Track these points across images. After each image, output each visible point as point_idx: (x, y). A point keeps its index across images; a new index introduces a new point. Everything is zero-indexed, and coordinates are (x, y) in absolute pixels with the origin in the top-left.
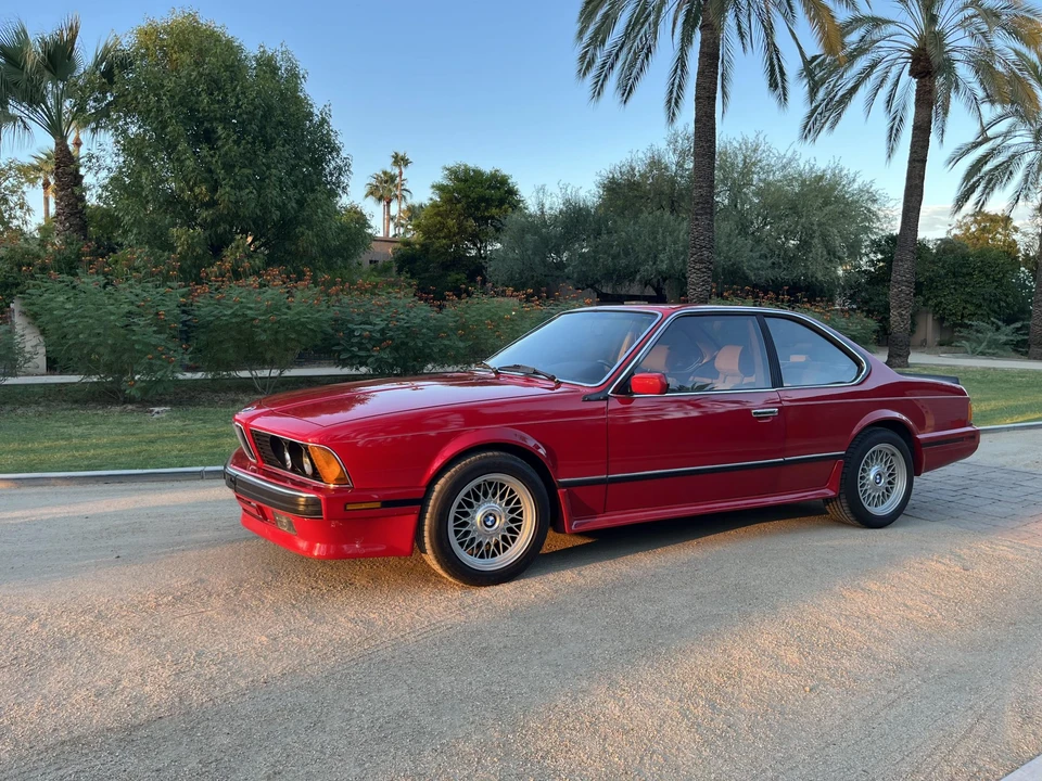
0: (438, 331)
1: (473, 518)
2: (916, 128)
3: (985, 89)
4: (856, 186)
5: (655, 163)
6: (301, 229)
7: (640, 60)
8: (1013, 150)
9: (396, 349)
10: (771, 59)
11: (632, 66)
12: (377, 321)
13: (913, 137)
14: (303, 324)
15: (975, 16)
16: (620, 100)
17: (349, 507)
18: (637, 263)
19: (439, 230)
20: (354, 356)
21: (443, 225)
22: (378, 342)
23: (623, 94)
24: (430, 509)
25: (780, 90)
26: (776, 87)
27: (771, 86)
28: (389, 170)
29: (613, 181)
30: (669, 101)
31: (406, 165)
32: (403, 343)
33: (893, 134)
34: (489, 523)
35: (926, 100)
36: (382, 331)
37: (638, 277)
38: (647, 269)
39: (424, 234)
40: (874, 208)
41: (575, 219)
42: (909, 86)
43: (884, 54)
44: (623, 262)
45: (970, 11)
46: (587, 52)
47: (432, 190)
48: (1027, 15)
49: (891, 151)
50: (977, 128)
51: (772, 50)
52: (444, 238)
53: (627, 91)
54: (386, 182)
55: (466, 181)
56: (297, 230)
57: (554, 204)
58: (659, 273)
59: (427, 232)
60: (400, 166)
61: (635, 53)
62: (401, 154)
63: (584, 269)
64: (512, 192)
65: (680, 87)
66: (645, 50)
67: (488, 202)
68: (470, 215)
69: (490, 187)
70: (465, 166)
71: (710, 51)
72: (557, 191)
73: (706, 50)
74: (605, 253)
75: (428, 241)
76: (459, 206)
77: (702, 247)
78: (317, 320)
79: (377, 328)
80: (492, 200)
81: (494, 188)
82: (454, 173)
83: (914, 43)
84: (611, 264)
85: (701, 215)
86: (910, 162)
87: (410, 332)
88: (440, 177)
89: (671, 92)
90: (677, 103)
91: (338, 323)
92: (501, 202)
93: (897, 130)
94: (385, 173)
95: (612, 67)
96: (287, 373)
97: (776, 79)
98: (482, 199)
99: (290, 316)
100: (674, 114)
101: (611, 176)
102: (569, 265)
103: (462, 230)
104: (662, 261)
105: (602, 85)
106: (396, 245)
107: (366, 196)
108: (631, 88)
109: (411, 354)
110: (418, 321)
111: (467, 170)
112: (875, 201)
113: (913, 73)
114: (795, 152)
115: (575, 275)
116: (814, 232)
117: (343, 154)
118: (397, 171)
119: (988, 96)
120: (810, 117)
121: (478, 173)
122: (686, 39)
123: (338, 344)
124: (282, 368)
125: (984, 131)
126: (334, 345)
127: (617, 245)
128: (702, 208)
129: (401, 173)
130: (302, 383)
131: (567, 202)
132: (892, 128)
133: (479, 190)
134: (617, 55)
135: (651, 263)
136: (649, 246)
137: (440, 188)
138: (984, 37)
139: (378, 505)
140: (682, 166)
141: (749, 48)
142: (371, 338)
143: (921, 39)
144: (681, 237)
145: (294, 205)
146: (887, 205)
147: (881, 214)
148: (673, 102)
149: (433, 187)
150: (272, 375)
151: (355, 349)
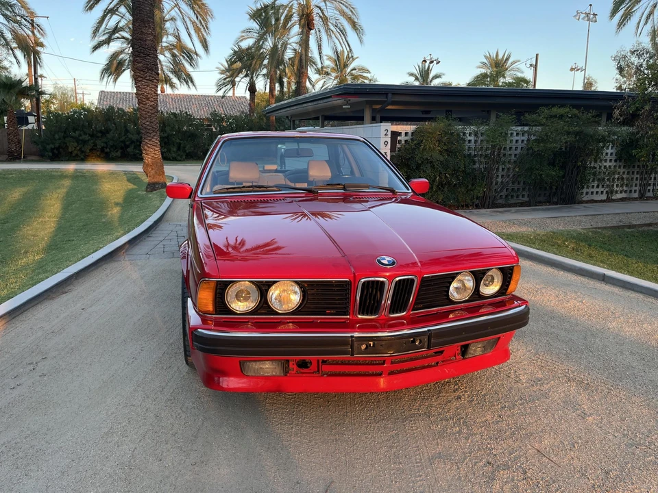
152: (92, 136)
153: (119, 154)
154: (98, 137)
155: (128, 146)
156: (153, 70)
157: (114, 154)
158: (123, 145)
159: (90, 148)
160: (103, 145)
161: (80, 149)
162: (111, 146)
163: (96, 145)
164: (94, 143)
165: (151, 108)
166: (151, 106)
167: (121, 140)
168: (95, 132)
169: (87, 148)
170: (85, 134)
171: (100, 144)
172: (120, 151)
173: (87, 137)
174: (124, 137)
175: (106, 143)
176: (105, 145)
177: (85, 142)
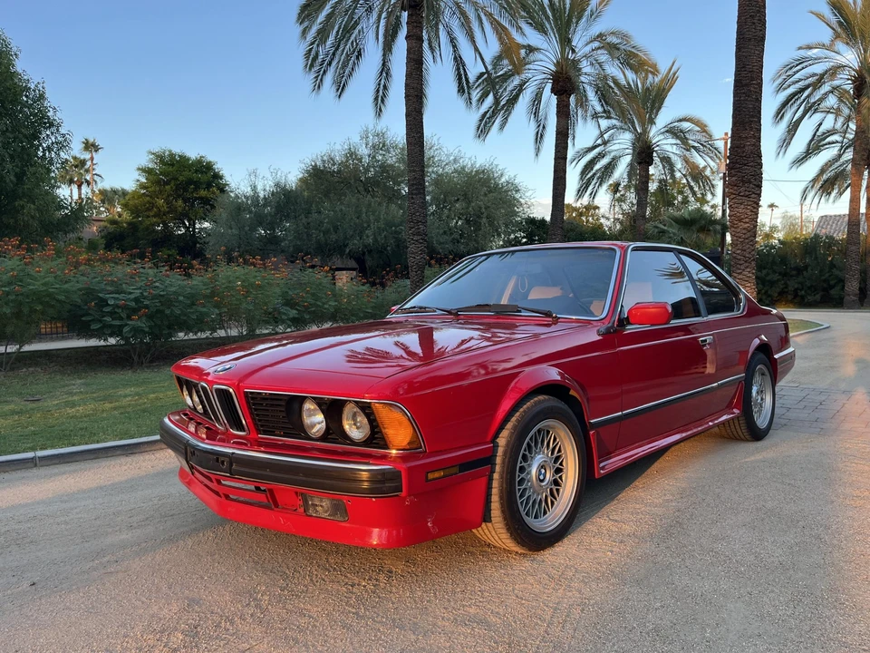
0: (193, 299)
1: (529, 473)
2: (558, 133)
3: (602, 105)
4: (503, 180)
5: (352, 154)
6: (21, 203)
7: (351, 62)
8: (613, 154)
9: (150, 317)
10: (458, 69)
11: (345, 65)
12: (130, 289)
13: (556, 140)
14: (50, 295)
15: (599, 48)
16: (335, 94)
17: (431, 476)
18: (346, 238)
19: (148, 209)
20: (106, 326)
21: (153, 205)
22: (135, 311)
23: (338, 90)
24: (498, 468)
25: (466, 95)
26: (464, 92)
27: (459, 91)
28: (78, 156)
29: (315, 168)
30: (376, 99)
31: (96, 151)
32: (158, 311)
33: (539, 138)
34: (542, 477)
35: (564, 113)
36: (136, 300)
37: (348, 251)
38: (355, 244)
39: (132, 213)
40: (517, 196)
41: (284, 201)
42: (550, 101)
43: (530, 76)
44: (334, 237)
45: (596, 44)
46: (311, 50)
47: (138, 173)
48: (633, 50)
49: (538, 151)
50: (597, 132)
51: (459, 62)
52: (154, 216)
53: (341, 88)
54: (76, 166)
55: (173, 165)
56: (17, 204)
57: (265, 186)
58: (365, 246)
59: (135, 211)
60: (90, 151)
61: (347, 55)
62: (91, 140)
63: (299, 243)
64: (217, 176)
65: (385, 87)
66: (356, 53)
67: (197, 185)
68: (179, 196)
69: (196, 171)
70: (170, 151)
71: (415, 57)
72: (268, 175)
73: (412, 56)
74: (316, 229)
75: (135, 220)
76: (168, 187)
77: (418, 222)
78: (66, 291)
79: (132, 296)
80: (201, 183)
81: (202, 172)
82: (160, 158)
83: (553, 68)
84: (323, 239)
85: (416, 194)
86: (555, 159)
87: (167, 301)
88: (146, 161)
89: (378, 91)
90: (383, 101)
91: (89, 293)
92: (209, 186)
93: (542, 136)
95: (330, 64)
96: (27, 348)
97: (463, 86)
98: (190, 182)
99: (36, 286)
100: (381, 110)
101: (313, 164)
102: (285, 240)
103: (172, 210)
104: (368, 237)
105: (321, 80)
106: (102, 223)
108: (344, 85)
109: (166, 323)
110: (173, 289)
111: (172, 155)
112: (517, 191)
113: (553, 91)
114: (460, 151)
115: (291, 249)
116: (482, 214)
117: (62, 131)
118: (87, 156)
119: (605, 111)
120: (481, 121)
121: (184, 159)
122: (388, 48)
123: (89, 314)
124: (22, 344)
125: (602, 135)
126: (83, 316)
127: (327, 223)
128: (417, 189)
129: (92, 159)
130: (40, 357)
131: (277, 185)
132: (538, 133)
133: (186, 173)
134: (334, 54)
135: (358, 238)
136: (355, 224)
137: (147, 171)
138: (601, 66)
139: (455, 470)
140: (374, 157)
141: (438, 59)
142: (125, 307)
143: (558, 64)
144: (382, 217)
145: (12, 178)
146: (526, 194)
147: (523, 201)
148: (380, 98)
149: (139, 169)
150: (8, 351)
151: (108, 319)
152: (784, 275)
153: (818, 297)
154: (792, 276)
155: (832, 287)
156: (750, 182)
157: (810, 298)
158: (825, 285)
159: (778, 290)
160: (796, 286)
161: (766, 292)
162: (809, 288)
163: (786, 286)
164: (786, 284)
165: (744, 231)
166: (744, 229)
167: (823, 278)
168: (788, 271)
169: (774, 292)
170: (775, 272)
171: (793, 284)
172: (821, 293)
173: (776, 277)
174: (827, 275)
175: (801, 283)
176: (800, 286)
177: (772, 283)
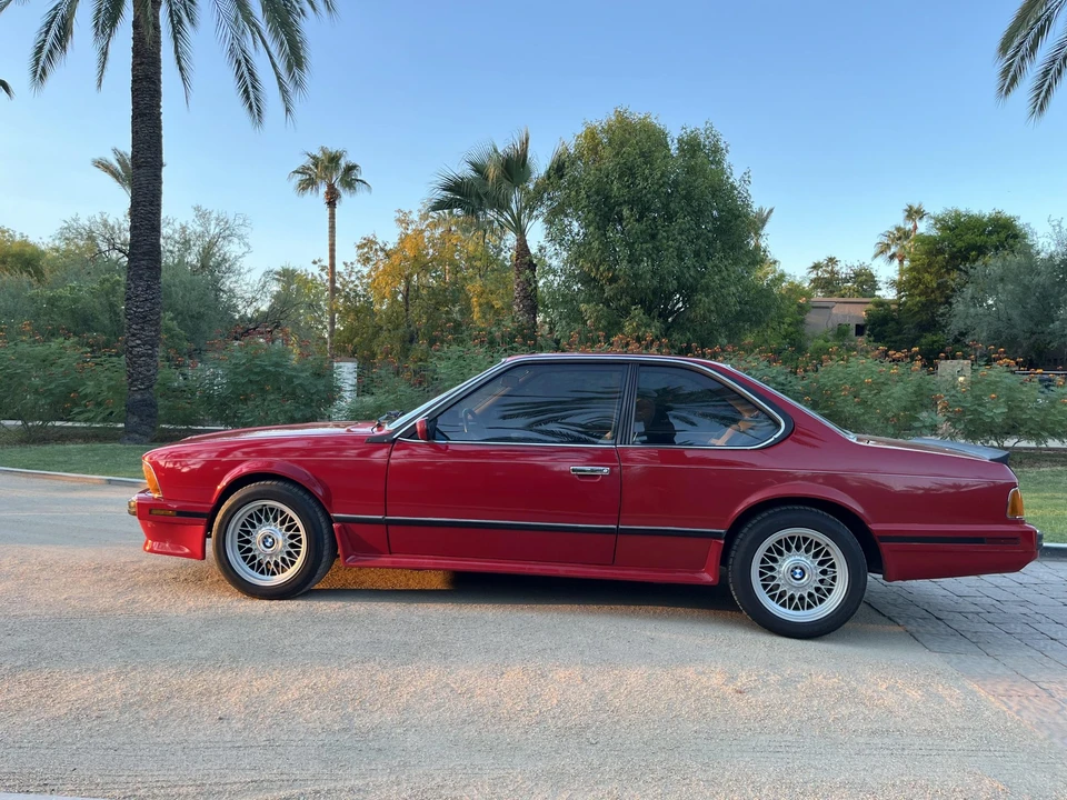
17: (154, 512)
28: (902, 226)
34: (268, 544)
54: (900, 238)
60: (914, 220)
62: (915, 206)
94: (898, 229)
105: (1046, 98)
107: (876, 256)
118: (910, 226)
139: (173, 513)
